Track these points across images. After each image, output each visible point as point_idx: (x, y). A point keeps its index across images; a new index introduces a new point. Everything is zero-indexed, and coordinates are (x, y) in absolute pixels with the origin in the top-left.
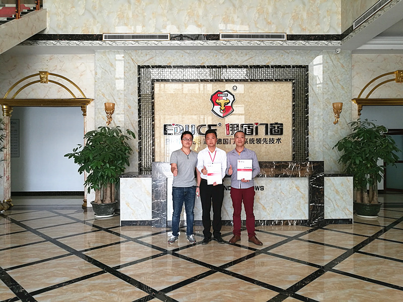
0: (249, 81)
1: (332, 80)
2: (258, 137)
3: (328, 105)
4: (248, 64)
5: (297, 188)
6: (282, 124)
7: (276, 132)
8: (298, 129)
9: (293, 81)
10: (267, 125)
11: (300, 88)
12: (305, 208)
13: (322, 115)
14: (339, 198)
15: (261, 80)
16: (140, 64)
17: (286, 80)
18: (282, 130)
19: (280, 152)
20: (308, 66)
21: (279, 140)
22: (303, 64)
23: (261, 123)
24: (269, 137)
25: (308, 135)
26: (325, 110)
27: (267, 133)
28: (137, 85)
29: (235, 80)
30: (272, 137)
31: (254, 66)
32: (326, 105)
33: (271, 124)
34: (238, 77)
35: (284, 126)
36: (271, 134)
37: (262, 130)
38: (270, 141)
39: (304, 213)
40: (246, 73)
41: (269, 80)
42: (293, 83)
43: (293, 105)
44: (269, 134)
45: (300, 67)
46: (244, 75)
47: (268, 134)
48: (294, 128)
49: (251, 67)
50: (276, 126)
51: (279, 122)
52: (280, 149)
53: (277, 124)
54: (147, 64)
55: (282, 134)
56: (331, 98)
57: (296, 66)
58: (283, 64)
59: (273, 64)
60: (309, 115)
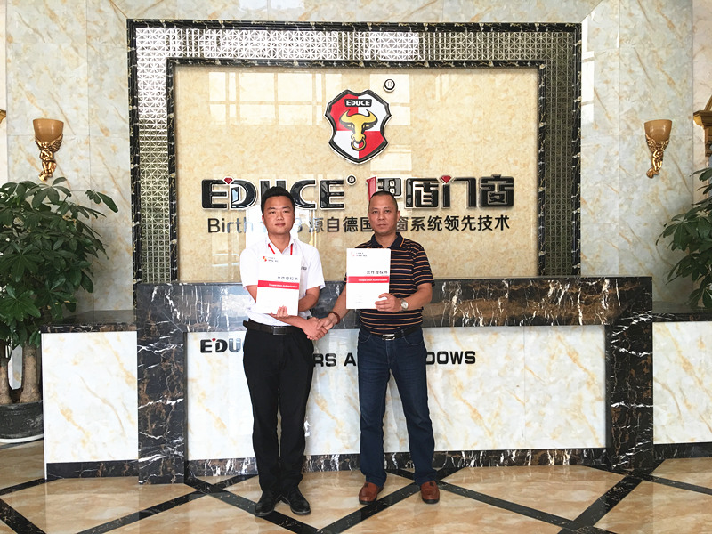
0: (427, 65)
1: (644, 61)
2: (451, 213)
3: (633, 126)
4: (425, 21)
5: (573, 355)
6: (511, 180)
7: (496, 200)
8: (553, 191)
9: (542, 67)
10: (472, 181)
11: (559, 84)
12: (595, 415)
13: (618, 153)
14: (692, 383)
15: (458, 65)
16: (135, 17)
17: (523, 64)
18: (511, 193)
19: (507, 253)
20: (579, 26)
21: (503, 220)
22: (567, 21)
23: (459, 176)
24: (478, 212)
25: (578, 205)
26: (624, 140)
27: (472, 204)
28: (125, 73)
29: (391, 62)
30: (485, 213)
31: (439, 25)
32: (629, 128)
33: (484, 180)
34: (397, 55)
35: (516, 184)
36: (484, 205)
37: (460, 194)
38: (480, 224)
39: (592, 429)
40: (418, 43)
41: (477, 62)
42: (541, 73)
43: (541, 131)
44: (478, 205)
45: (561, 27)
46: (414, 49)
47: (475, 206)
48: (541, 190)
49: (432, 28)
50: (496, 184)
51: (504, 175)
52: (506, 244)
53: (497, 178)
54: (152, 16)
55: (510, 204)
56: (641, 109)
57: (550, 25)
58: (514, 18)
59: (488, 19)
60: (582, 155)
